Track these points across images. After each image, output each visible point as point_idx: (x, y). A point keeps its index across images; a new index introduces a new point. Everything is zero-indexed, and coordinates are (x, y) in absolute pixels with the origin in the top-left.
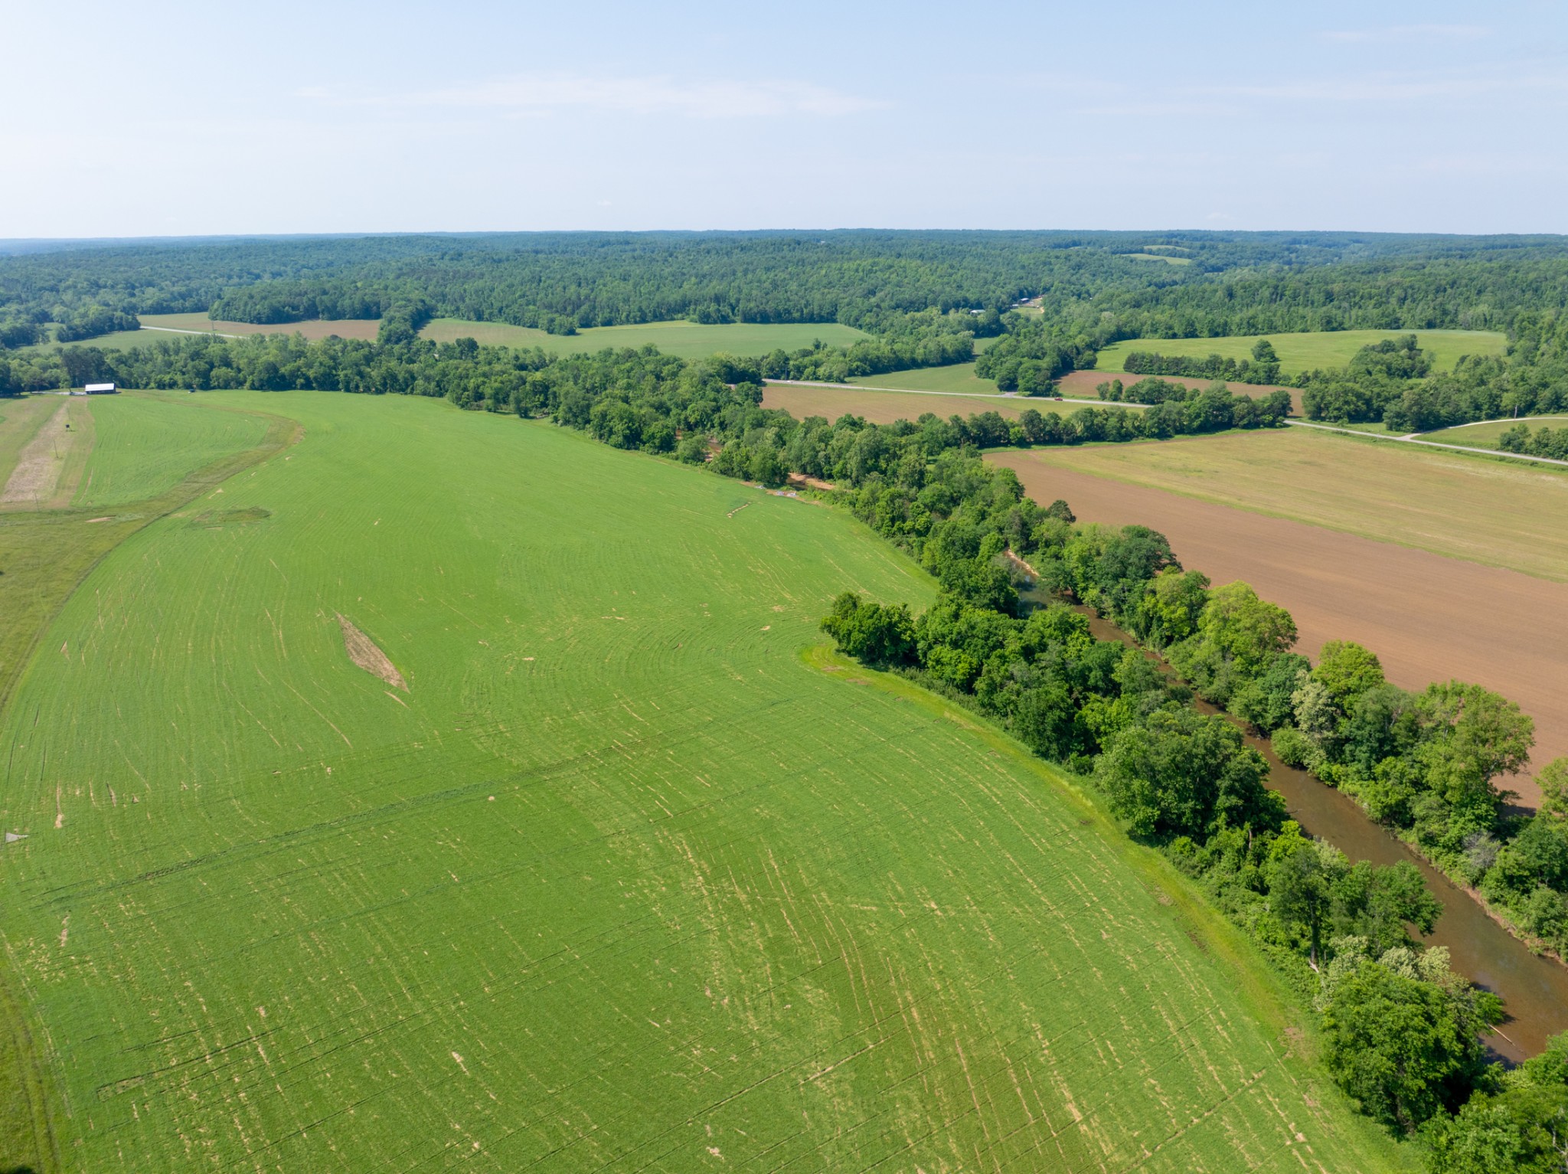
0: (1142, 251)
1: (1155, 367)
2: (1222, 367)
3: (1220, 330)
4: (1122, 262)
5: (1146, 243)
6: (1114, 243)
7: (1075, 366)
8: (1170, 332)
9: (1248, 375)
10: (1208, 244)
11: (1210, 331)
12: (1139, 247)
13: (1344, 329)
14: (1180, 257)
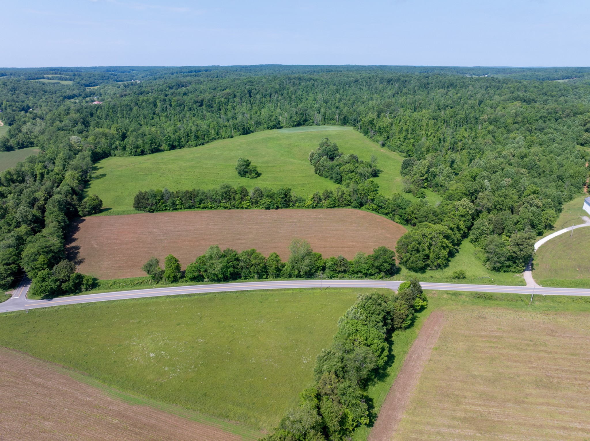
0: (44, 78)
1: (169, 203)
2: (238, 196)
3: (176, 143)
4: (38, 85)
5: (44, 74)
6: (25, 74)
7: (80, 213)
8: (139, 150)
9: (265, 201)
10: (76, 73)
11: (169, 145)
12: (41, 76)
13: (252, 132)
14: (66, 80)
